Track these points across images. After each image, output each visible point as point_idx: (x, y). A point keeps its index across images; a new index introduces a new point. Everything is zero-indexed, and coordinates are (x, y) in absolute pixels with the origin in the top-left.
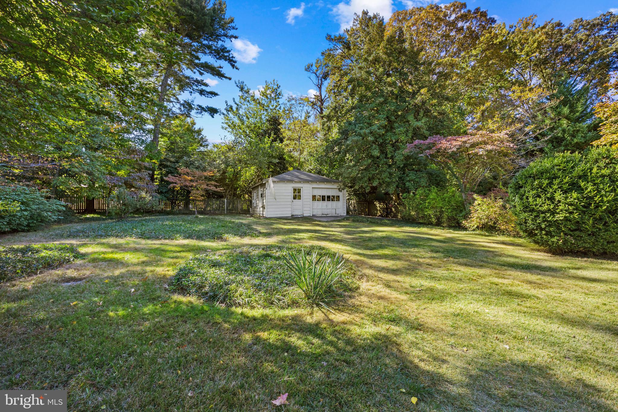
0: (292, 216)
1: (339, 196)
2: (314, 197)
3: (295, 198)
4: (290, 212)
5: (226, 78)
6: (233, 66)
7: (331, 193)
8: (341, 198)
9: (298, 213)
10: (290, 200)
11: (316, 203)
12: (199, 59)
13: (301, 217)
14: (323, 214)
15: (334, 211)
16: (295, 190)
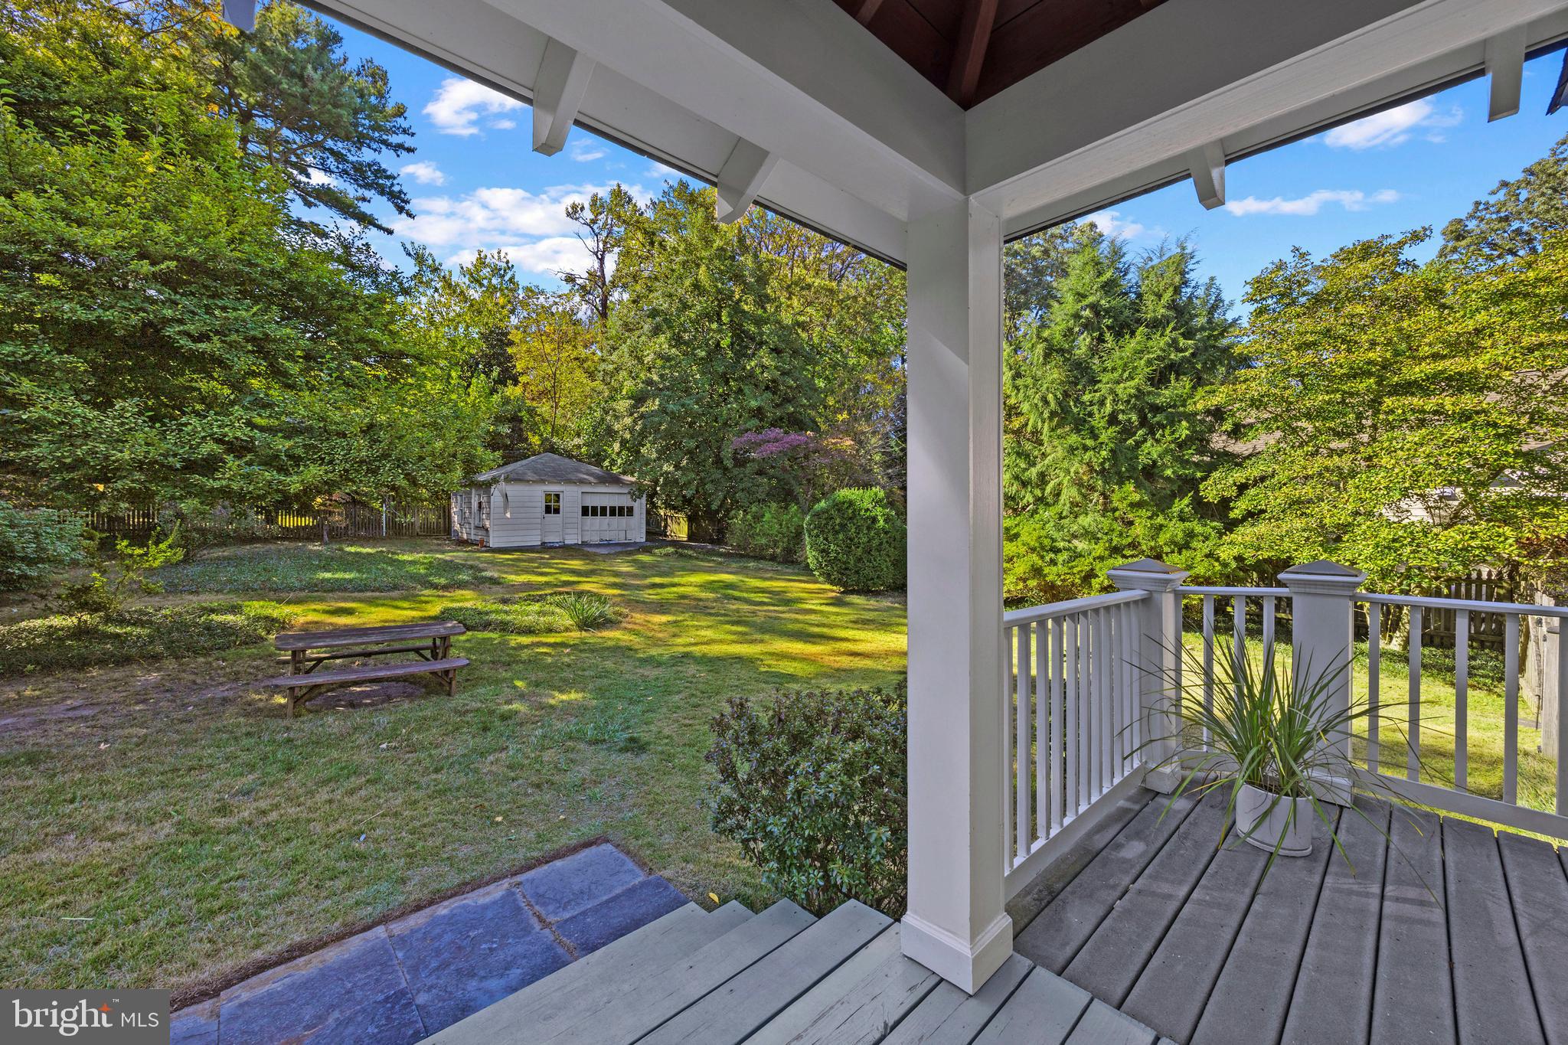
0: (543, 543)
1: (632, 508)
2: (585, 511)
3: (548, 510)
4: (539, 538)
5: (380, 227)
6: (401, 210)
7: (616, 502)
8: (636, 511)
9: (553, 539)
10: (539, 515)
11: (589, 519)
12: (308, 176)
13: (560, 547)
14: (601, 540)
15: (622, 535)
16: (548, 495)
